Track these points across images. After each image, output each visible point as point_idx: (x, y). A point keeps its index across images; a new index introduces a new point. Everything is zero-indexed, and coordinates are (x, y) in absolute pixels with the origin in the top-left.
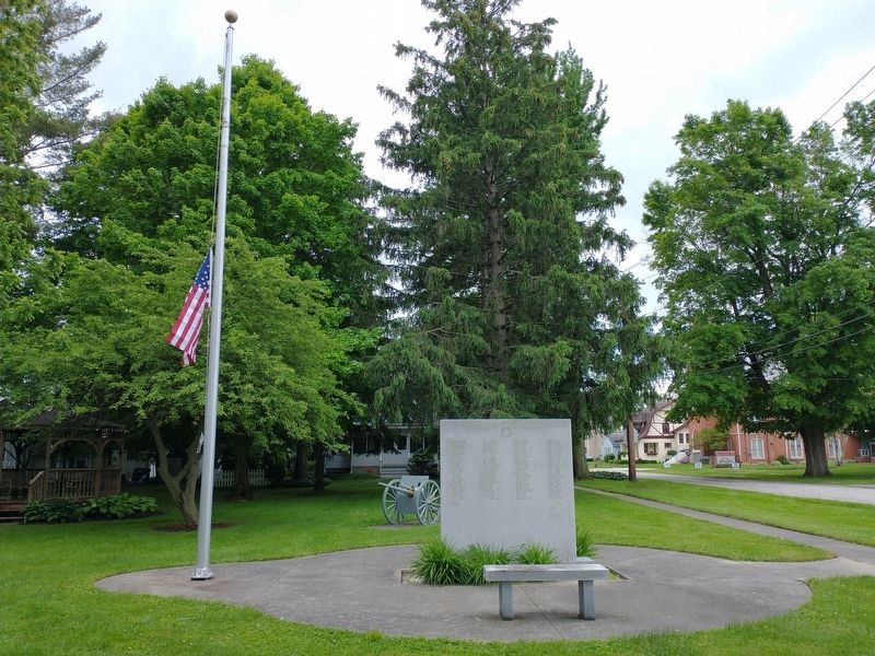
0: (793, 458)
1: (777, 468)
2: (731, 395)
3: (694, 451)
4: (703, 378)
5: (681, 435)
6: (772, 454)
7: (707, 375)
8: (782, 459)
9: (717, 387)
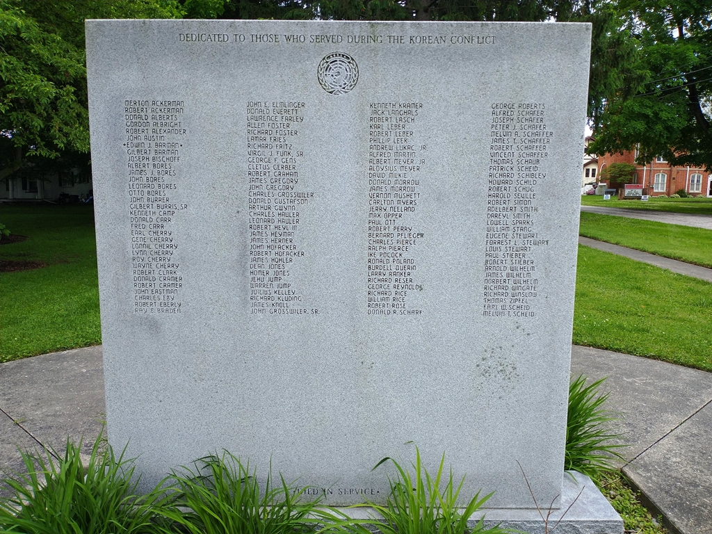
0: (691, 191)
1: (677, 201)
2: (670, 123)
3: (600, 184)
4: (642, 105)
5: (588, 170)
6: (673, 188)
7: (647, 102)
8: (682, 193)
9: (656, 114)
